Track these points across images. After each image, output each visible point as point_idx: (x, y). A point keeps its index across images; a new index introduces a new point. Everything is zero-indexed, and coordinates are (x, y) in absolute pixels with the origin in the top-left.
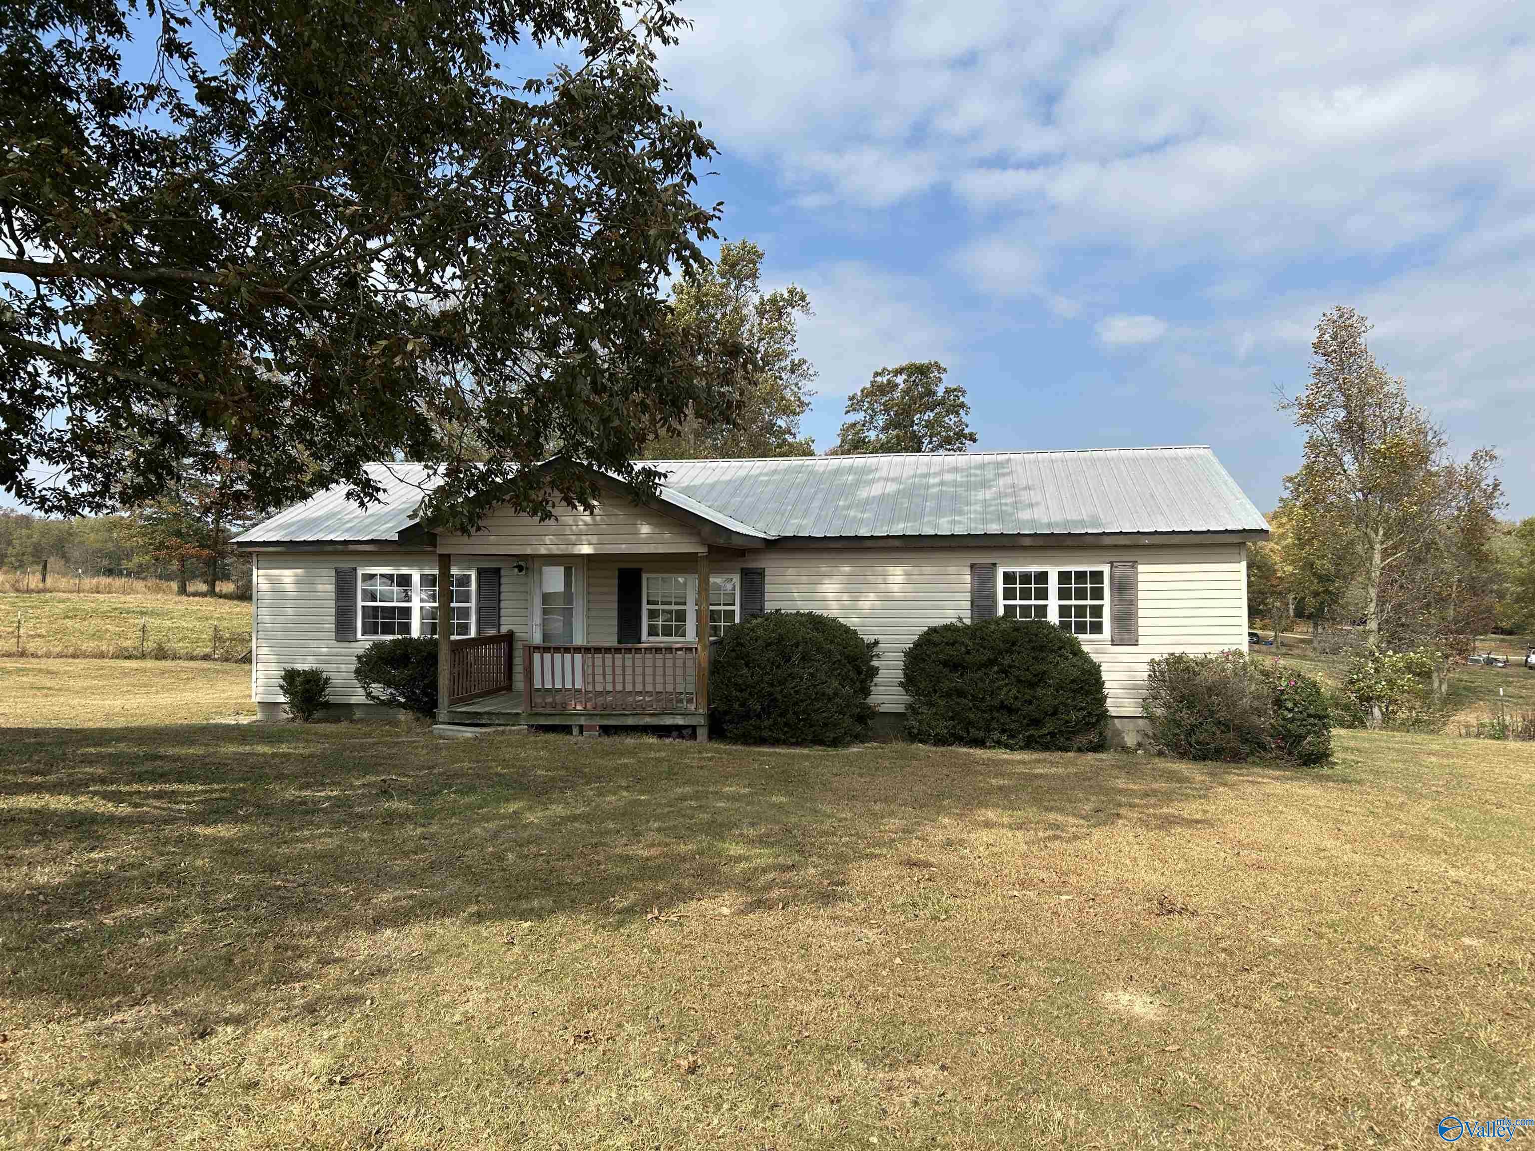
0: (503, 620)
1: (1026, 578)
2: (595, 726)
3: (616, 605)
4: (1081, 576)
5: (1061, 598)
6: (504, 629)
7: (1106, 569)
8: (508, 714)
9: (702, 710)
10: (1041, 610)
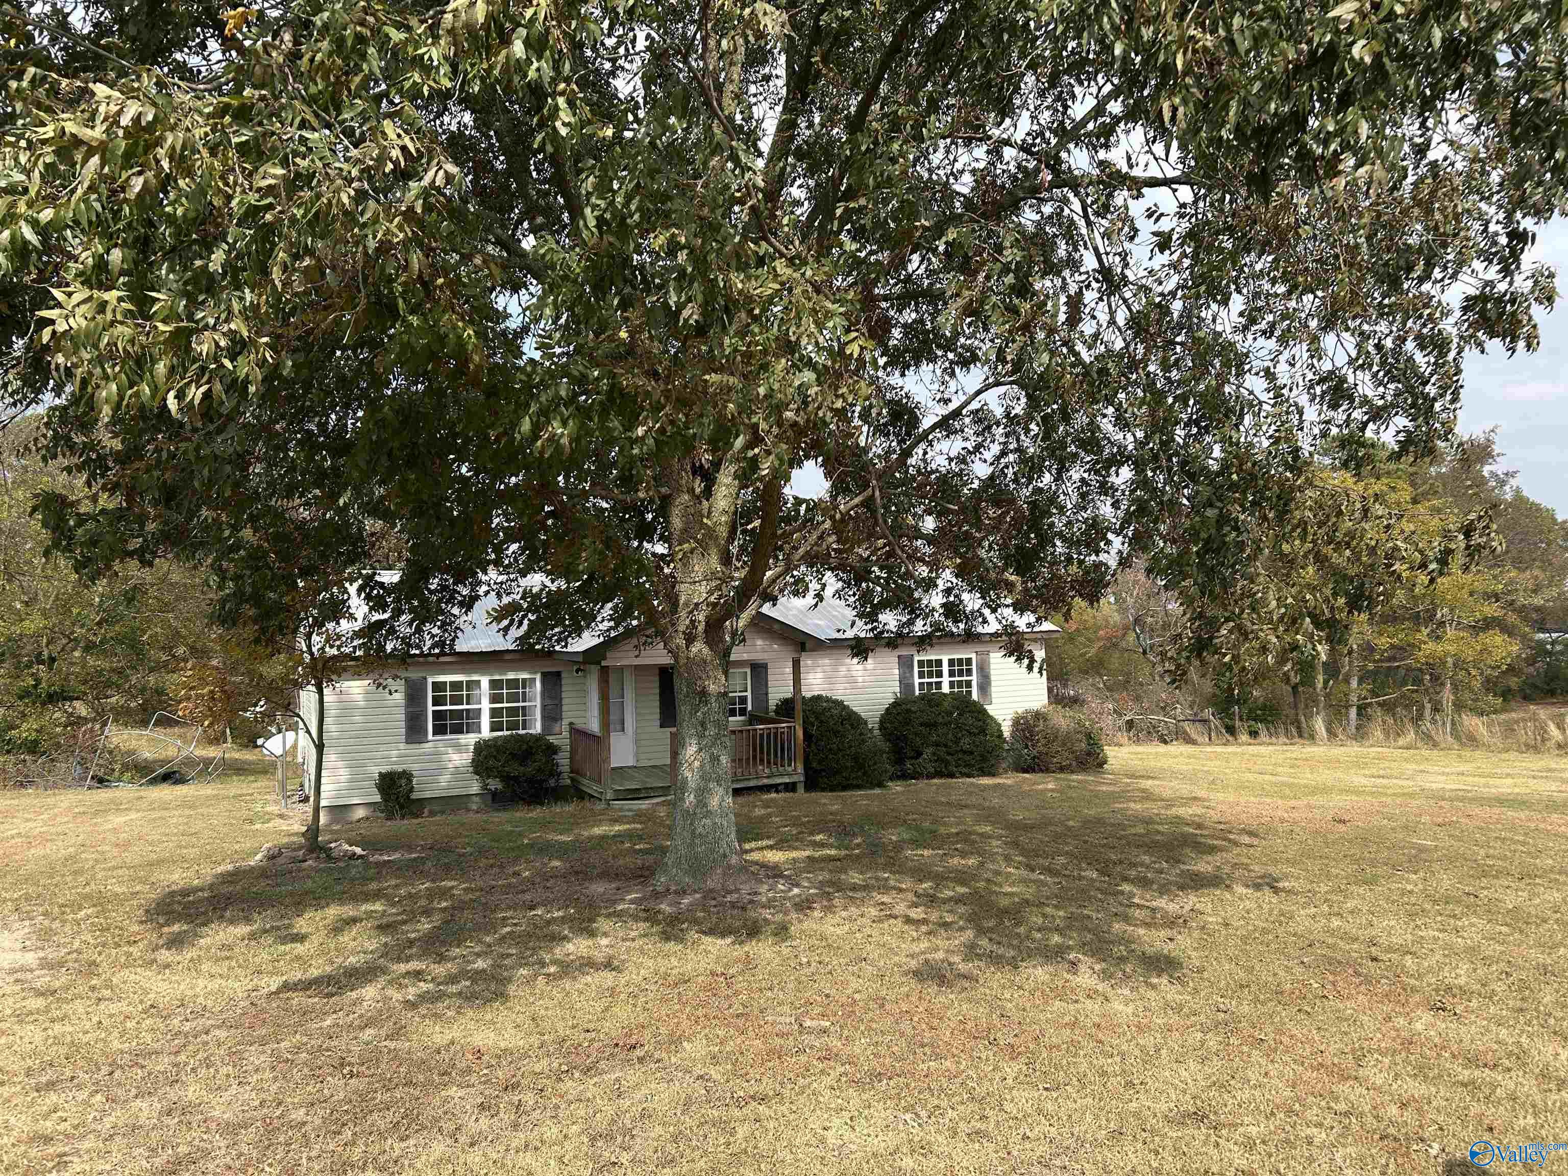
0: (565, 714)
1: (930, 664)
3: (658, 697)
4: (960, 661)
5: (950, 676)
7: (973, 656)
9: (800, 769)
10: (939, 685)
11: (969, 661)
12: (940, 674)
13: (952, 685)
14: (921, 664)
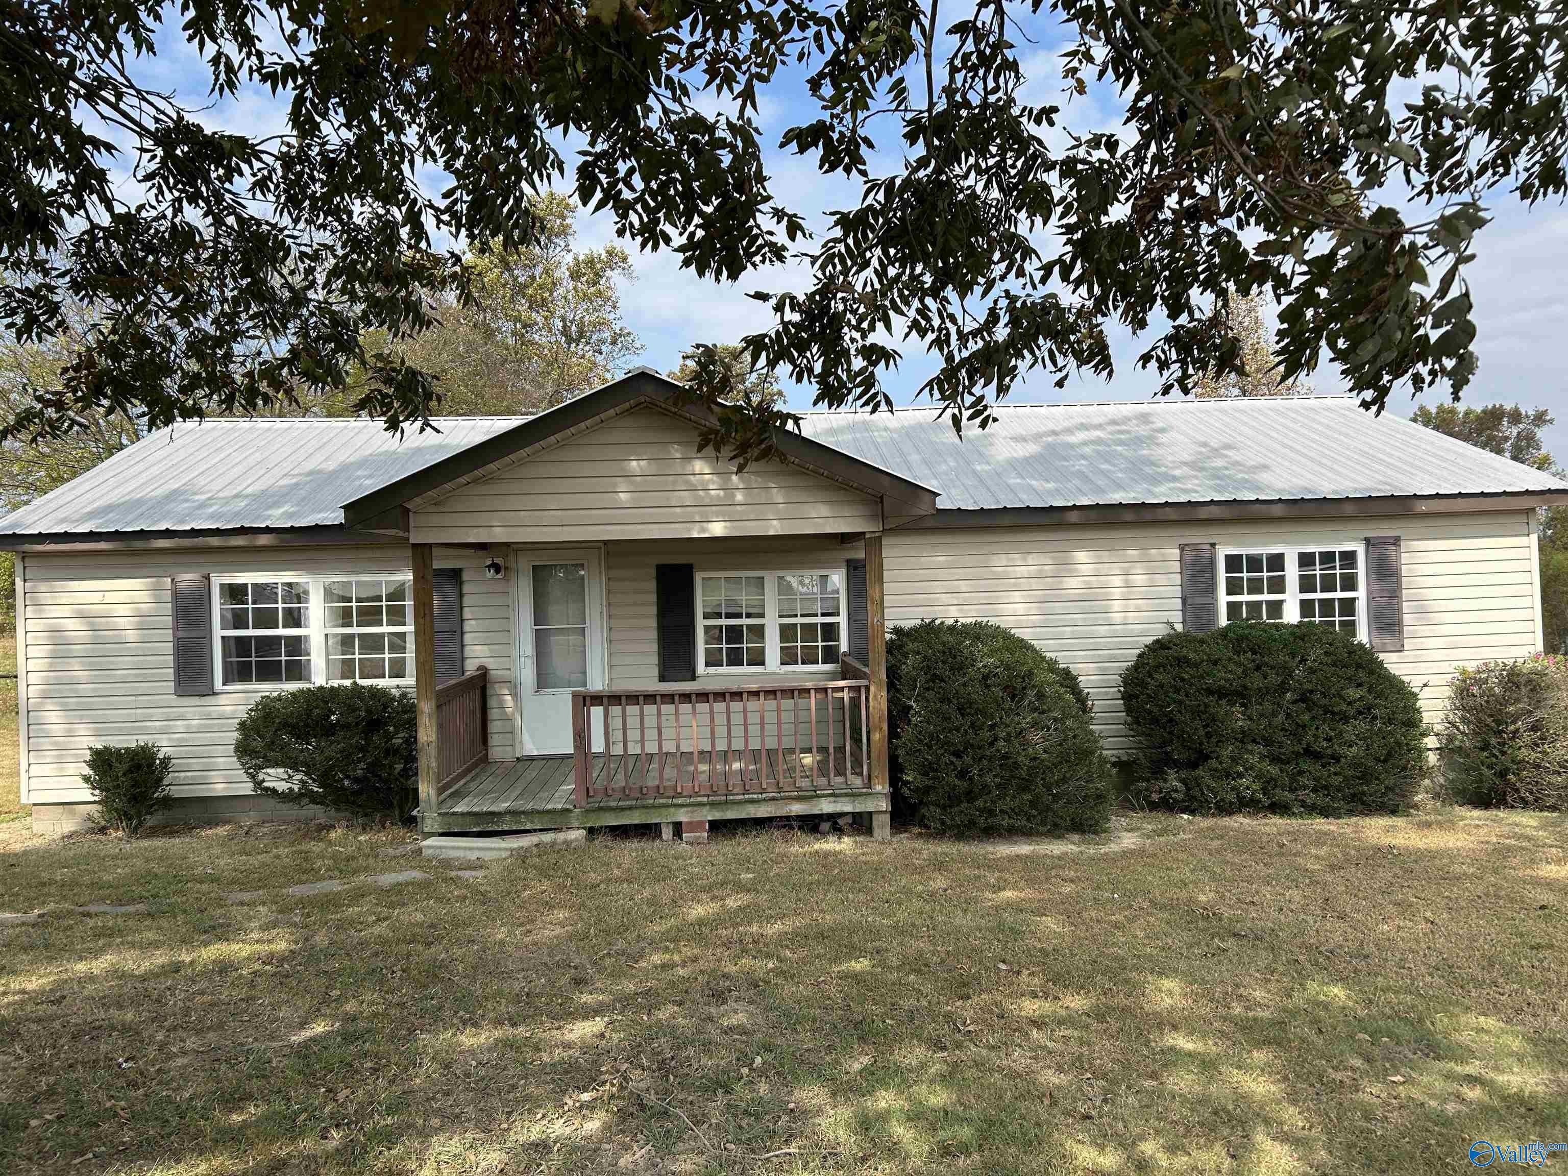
0: (468, 651)
1: (1254, 563)
2: (701, 823)
3: (653, 623)
4: (1328, 558)
5: (1303, 590)
6: (471, 667)
7: (1360, 549)
8: (549, 812)
9: (882, 787)
10: (1276, 608)
11: (1349, 558)
12: (1278, 585)
13: (1306, 607)
14: (1233, 563)
